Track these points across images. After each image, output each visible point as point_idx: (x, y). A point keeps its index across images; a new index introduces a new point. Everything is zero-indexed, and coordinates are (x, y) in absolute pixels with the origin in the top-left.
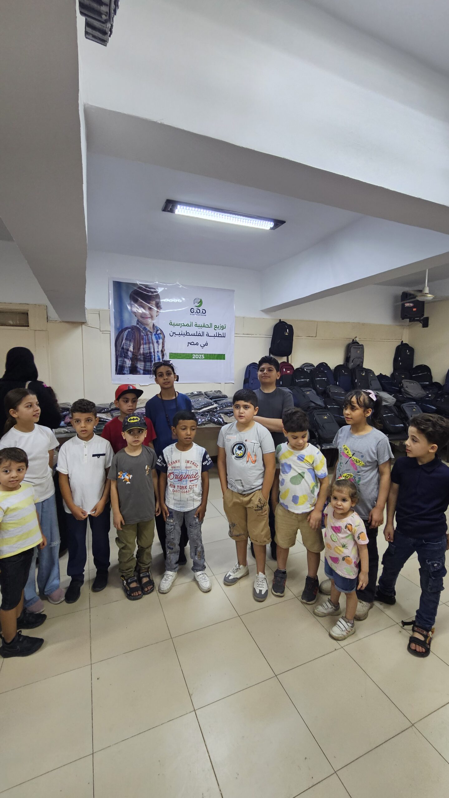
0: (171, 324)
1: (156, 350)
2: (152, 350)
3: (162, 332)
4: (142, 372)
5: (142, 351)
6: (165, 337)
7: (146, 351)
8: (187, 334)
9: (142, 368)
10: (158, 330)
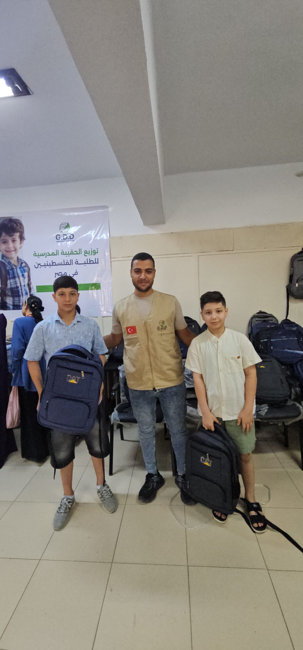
0: (35, 255)
1: (22, 284)
2: (19, 285)
3: (27, 265)
4: (11, 307)
5: (9, 286)
6: (30, 269)
7: (13, 286)
8: (54, 264)
9: (11, 303)
10: (22, 263)
